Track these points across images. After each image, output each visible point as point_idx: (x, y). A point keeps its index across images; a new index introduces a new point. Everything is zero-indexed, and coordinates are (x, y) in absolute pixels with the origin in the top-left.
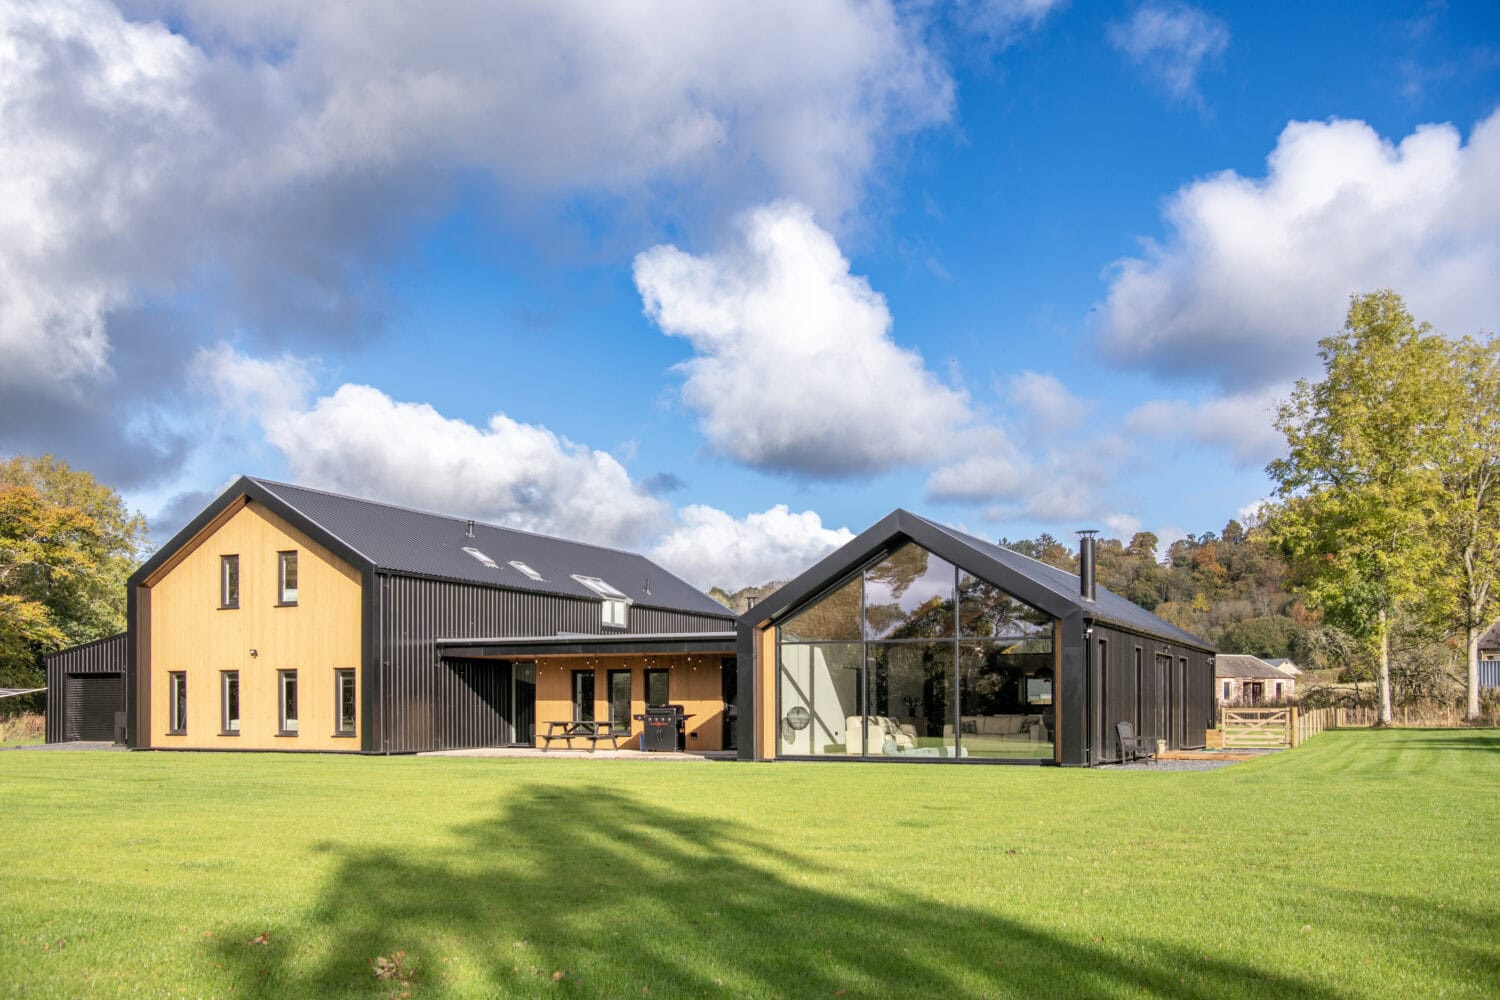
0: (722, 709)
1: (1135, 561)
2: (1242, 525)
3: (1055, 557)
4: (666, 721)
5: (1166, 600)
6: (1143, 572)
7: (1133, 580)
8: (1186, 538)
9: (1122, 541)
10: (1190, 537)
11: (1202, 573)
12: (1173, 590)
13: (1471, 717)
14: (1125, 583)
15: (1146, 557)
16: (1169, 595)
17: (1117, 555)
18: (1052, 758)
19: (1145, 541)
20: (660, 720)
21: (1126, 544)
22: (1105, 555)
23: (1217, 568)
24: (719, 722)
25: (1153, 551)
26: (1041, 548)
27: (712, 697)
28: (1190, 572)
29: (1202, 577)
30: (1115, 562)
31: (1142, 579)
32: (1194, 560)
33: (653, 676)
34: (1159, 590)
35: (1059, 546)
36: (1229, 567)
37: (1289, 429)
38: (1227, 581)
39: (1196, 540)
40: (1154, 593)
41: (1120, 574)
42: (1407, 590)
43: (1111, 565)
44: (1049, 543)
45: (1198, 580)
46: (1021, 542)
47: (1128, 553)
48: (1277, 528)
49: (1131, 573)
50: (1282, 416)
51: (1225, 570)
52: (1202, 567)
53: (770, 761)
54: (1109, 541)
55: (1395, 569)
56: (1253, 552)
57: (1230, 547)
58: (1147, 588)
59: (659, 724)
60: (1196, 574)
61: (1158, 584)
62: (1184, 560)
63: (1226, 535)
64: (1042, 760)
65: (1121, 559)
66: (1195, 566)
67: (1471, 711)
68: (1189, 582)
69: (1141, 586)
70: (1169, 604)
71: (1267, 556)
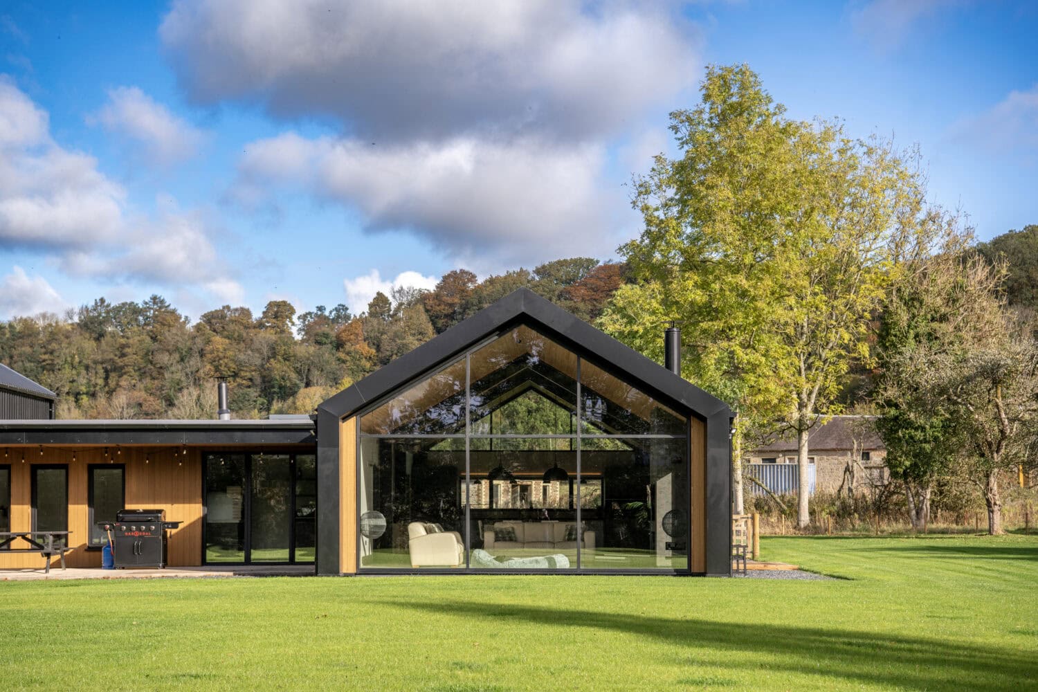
0: (201, 514)
1: (268, 335)
2: (391, 299)
3: (170, 326)
4: (148, 530)
5: (308, 385)
6: (282, 349)
7: (269, 358)
8: (314, 310)
9: (252, 310)
10: (321, 308)
11: (348, 353)
12: (316, 373)
13: (802, 524)
14: (258, 362)
15: (283, 331)
16: (311, 378)
17: (246, 327)
18: (686, 568)
19: (279, 311)
20: (139, 529)
21: (257, 314)
22: (232, 327)
23: (366, 349)
24: (198, 531)
25: (290, 324)
26: (150, 314)
27: (188, 500)
28: (334, 351)
29: (348, 358)
30: (245, 335)
31: (280, 358)
32: (338, 337)
33: (97, 472)
34: (299, 372)
35: (173, 312)
36: (378, 349)
37: (647, 209)
38: (375, 364)
39: (327, 313)
40: (293, 376)
41: (252, 351)
42: (767, 390)
43: (240, 339)
44: (160, 308)
45: (344, 362)
46: (124, 304)
47: (260, 325)
48: (637, 314)
49: (265, 350)
50: (640, 194)
51: (373, 351)
52: (348, 346)
53: (347, 575)
54: (236, 310)
55: (754, 367)
56: (405, 332)
57: (379, 324)
58: (285, 368)
59: (137, 534)
60: (342, 355)
61: (298, 365)
62: (327, 338)
63: (373, 309)
64: (676, 571)
65: (252, 332)
66: (339, 345)
67: (802, 518)
68: (334, 365)
69: (278, 366)
70: (312, 390)
71: (420, 337)
